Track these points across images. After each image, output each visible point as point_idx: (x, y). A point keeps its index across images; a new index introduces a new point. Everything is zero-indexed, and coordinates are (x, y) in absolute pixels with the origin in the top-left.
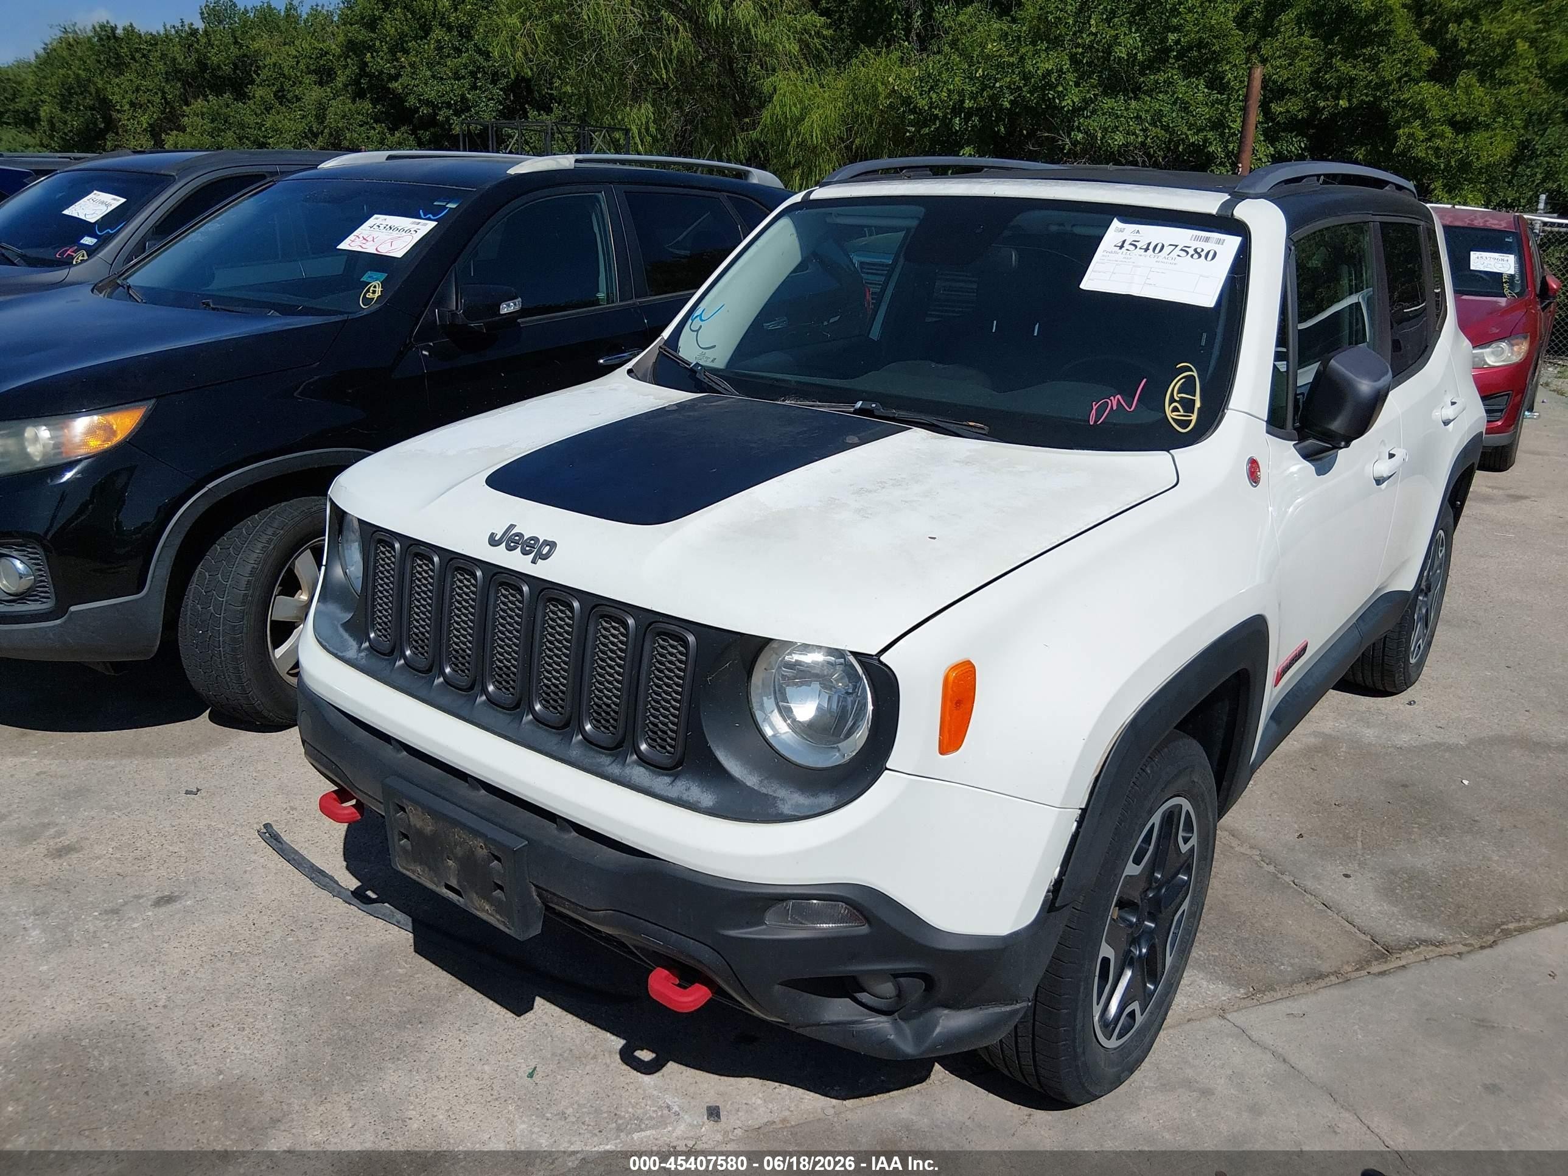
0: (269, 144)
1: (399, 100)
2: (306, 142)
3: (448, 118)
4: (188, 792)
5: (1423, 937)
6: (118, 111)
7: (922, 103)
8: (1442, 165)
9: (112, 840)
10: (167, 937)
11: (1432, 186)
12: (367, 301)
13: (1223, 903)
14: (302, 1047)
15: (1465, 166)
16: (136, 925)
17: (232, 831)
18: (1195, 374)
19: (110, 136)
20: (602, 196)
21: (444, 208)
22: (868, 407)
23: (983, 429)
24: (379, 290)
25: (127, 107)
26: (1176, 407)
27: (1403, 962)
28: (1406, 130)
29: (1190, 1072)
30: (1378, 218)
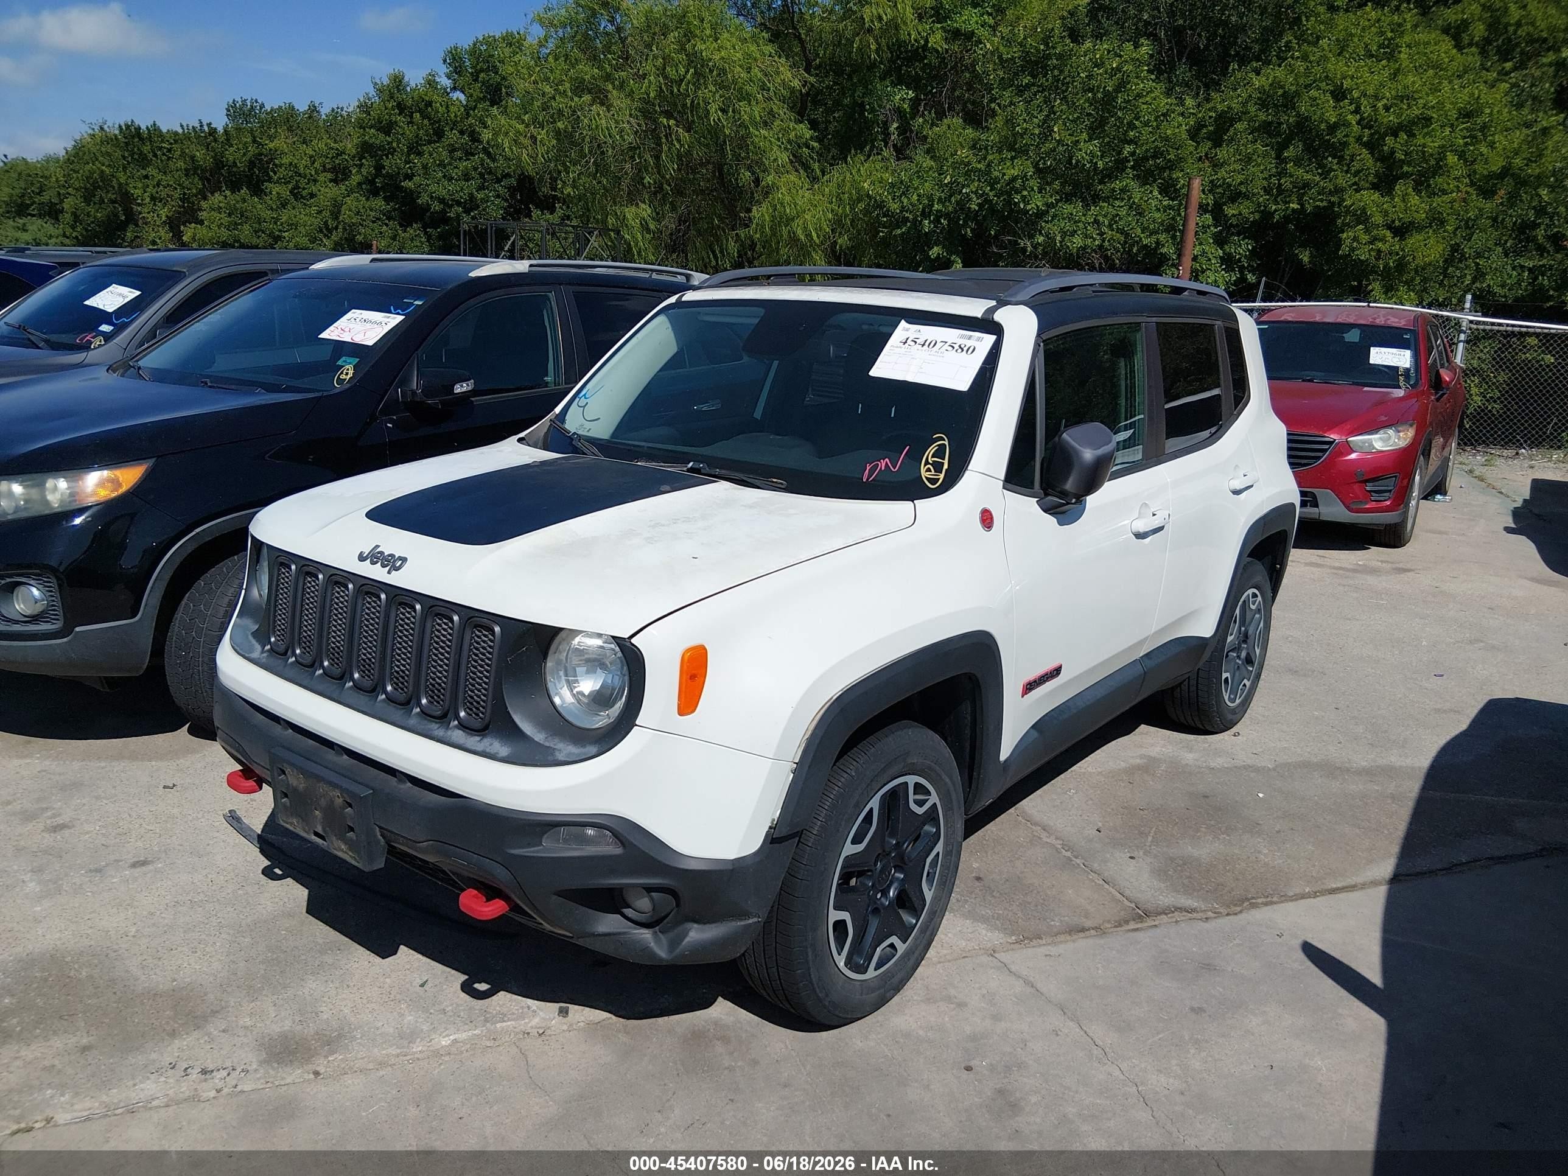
0: (284, 238)
1: (410, 197)
2: (321, 236)
3: (458, 215)
4: (165, 787)
5: (1179, 906)
6: (139, 205)
7: (895, 207)
8: (1381, 266)
9: (100, 820)
10: (139, 889)
11: (1370, 287)
12: (340, 381)
13: (1019, 877)
14: (242, 964)
15: (1401, 266)
16: (114, 880)
17: (200, 816)
18: (946, 443)
19: (131, 227)
20: (552, 295)
21: (412, 304)
22: (697, 467)
23: (782, 484)
24: (351, 372)
25: (148, 200)
26: (929, 468)
27: (1156, 923)
28: (1350, 234)
29: (952, 992)
30: (1154, 319)
